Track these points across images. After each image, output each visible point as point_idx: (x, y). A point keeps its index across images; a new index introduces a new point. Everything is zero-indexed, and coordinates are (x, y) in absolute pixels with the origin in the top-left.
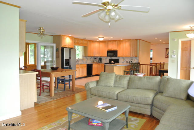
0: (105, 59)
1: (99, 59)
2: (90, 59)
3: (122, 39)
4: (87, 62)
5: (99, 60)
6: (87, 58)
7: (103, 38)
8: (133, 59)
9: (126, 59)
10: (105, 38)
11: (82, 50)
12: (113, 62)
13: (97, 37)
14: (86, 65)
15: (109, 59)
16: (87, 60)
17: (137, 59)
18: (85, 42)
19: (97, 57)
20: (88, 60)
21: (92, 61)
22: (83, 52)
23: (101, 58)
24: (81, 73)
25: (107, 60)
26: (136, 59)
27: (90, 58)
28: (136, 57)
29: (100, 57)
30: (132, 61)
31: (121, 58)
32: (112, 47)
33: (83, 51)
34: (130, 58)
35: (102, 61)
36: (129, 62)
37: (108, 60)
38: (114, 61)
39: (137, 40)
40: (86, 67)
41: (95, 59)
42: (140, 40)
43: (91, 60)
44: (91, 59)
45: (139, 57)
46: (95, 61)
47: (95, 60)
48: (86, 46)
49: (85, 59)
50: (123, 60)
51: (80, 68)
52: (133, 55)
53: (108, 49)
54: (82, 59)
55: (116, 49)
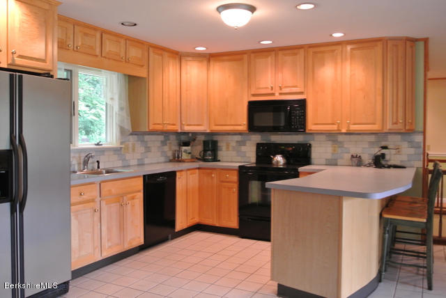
0: (234, 144)
1: (205, 143)
2: (159, 144)
3: (338, 35)
4: (146, 161)
5: (205, 151)
6: (147, 138)
7: (252, 9)
8: (392, 141)
9: (346, 146)
10: (260, 11)
11: (116, 97)
12: (279, 160)
14: (139, 184)
15: (258, 145)
16: (142, 149)
17: (412, 145)
18: (134, 53)
19: (195, 134)
20: (148, 149)
21: (170, 154)
22: (121, 109)
23: (215, 138)
24: (109, 229)
25: (243, 148)
26: (405, 144)
27: (161, 138)
28: (407, 133)
29: (213, 134)
31: (323, 138)
33: (125, 104)
34: (372, 138)
35: (222, 154)
36: (367, 158)
37: (254, 149)
38: (284, 156)
39: (413, 41)
40: (141, 195)
41: (186, 144)
43: (166, 148)
44: (164, 143)
45: (424, 133)
46: (185, 156)
47: (184, 148)
48: (142, 73)
49: (134, 145)
50: (330, 149)
51: (103, 203)
52: (396, 123)
53: (254, 95)
54: (119, 146)
55: (301, 93)
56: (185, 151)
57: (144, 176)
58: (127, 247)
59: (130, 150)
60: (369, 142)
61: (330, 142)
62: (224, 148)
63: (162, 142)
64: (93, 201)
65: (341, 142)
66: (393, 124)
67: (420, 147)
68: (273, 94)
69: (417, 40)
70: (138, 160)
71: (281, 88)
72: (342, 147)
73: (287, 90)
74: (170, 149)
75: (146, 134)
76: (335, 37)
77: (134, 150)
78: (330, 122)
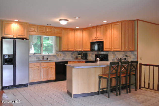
0: (91, 54)
1: (83, 54)
3: (105, 22)
4: (65, 59)
5: (83, 56)
7: (68, 20)
8: (128, 54)
9: (117, 55)
10: (70, 20)
12: (98, 59)
13: (57, 20)
16: (64, 55)
17: (134, 55)
24: (43, 75)
26: (132, 55)
27: (71, 52)
28: (132, 51)
30: (125, 59)
31: (111, 53)
32: (97, 36)
34: (123, 53)
40: (55, 67)
42: (139, 21)
43: (73, 55)
44: (72, 54)
45: (137, 51)
46: (79, 58)
47: (79, 55)
48: (60, 36)
49: (61, 55)
50: (113, 56)
51: (41, 68)
52: (126, 48)
53: (92, 40)
54: (55, 54)
55: (102, 39)
56: (79, 56)
57: (56, 62)
58: (49, 79)
59: (59, 56)
60: (123, 54)
61: (113, 54)
62: (89, 56)
63: (71, 54)
64: (39, 67)
65: (115, 54)
66: (124, 48)
67: (136, 56)
68: (96, 40)
69: (135, 20)
70: (62, 58)
71: (98, 38)
72: (116, 56)
73: (99, 38)
74: (75, 56)
75: (65, 51)
76: (104, 23)
77: (60, 56)
78: (109, 48)
